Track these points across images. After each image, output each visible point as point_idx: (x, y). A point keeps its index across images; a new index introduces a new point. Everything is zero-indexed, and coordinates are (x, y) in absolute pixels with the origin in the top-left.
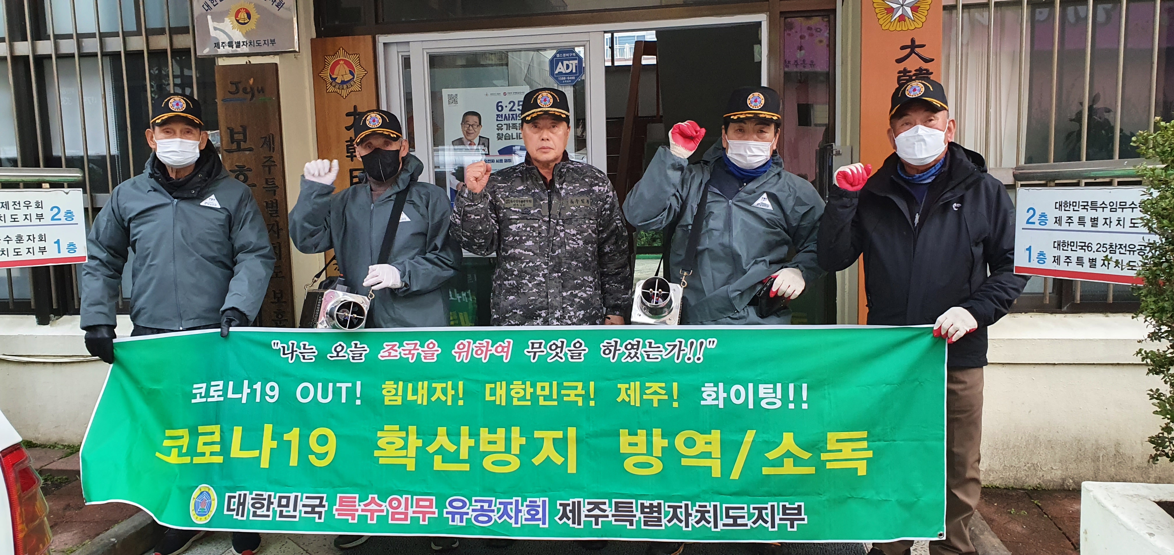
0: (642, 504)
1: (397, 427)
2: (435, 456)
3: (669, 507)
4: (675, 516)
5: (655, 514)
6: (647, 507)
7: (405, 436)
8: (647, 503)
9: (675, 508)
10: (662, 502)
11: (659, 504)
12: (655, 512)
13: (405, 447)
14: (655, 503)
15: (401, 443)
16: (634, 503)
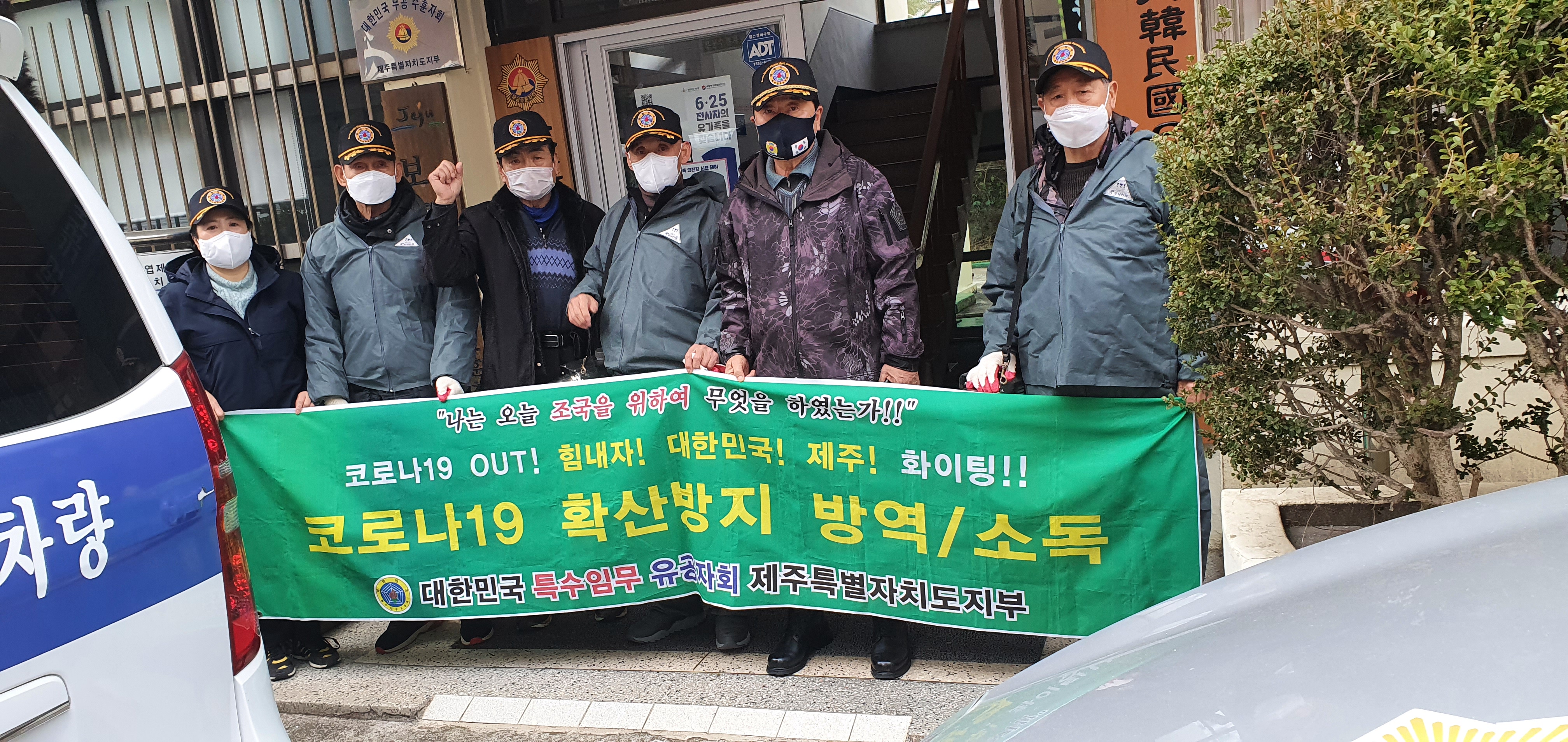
0: (843, 574)
1: (581, 495)
2: (626, 523)
3: (872, 580)
4: (878, 590)
5: (857, 586)
6: (848, 578)
7: (589, 504)
8: (848, 574)
9: (878, 582)
10: (864, 573)
11: (861, 576)
12: (857, 583)
13: (591, 517)
14: (857, 574)
15: (586, 513)
16: (834, 573)
